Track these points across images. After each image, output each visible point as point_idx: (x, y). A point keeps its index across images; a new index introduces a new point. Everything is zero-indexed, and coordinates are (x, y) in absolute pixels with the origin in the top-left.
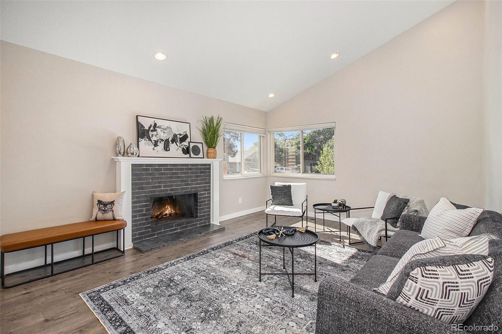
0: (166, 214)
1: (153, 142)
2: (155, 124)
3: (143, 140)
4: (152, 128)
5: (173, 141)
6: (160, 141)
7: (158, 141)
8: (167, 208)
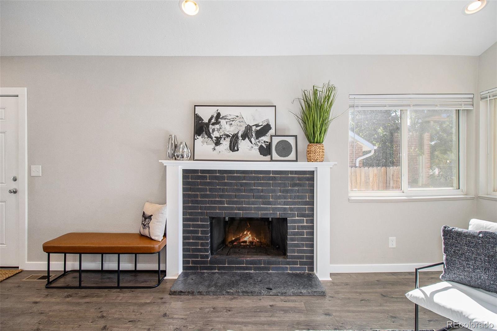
0: (245, 242)
1: (214, 139)
2: (219, 114)
3: (200, 137)
4: (213, 121)
5: (245, 135)
6: (224, 137)
7: (221, 138)
8: (247, 234)
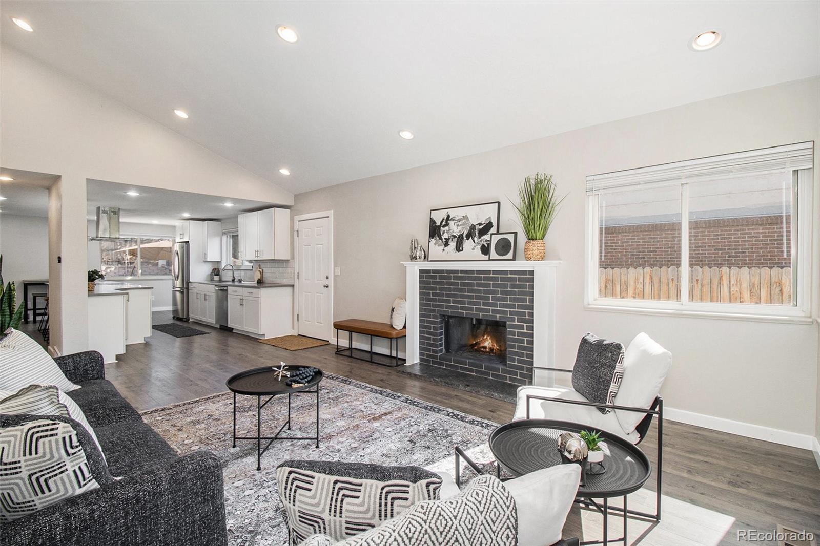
0: (485, 348)
1: (444, 240)
2: (449, 216)
3: (433, 240)
4: (444, 223)
5: (469, 235)
6: (452, 238)
7: (449, 239)
8: (487, 338)
